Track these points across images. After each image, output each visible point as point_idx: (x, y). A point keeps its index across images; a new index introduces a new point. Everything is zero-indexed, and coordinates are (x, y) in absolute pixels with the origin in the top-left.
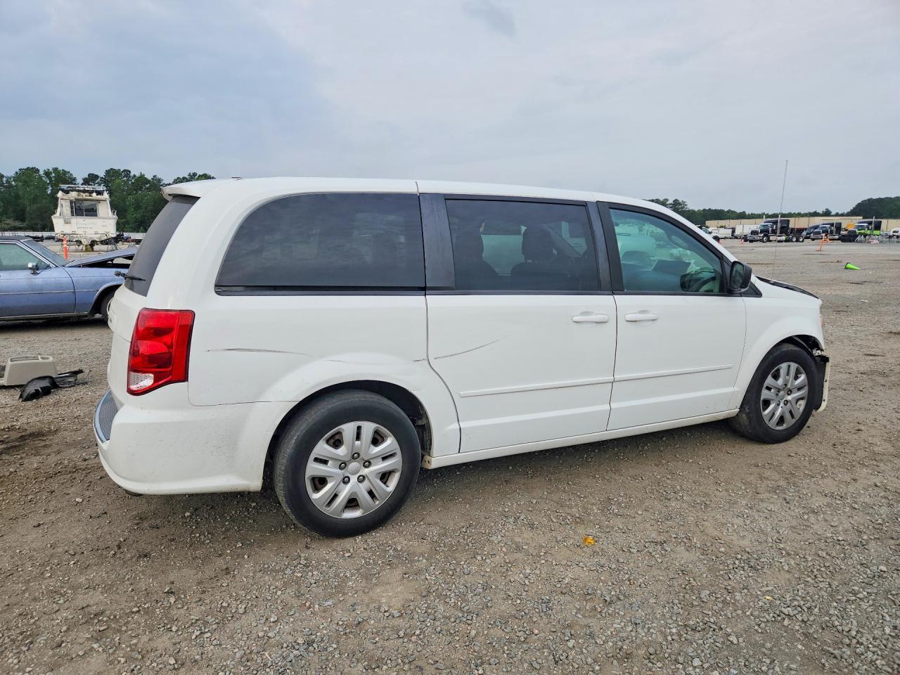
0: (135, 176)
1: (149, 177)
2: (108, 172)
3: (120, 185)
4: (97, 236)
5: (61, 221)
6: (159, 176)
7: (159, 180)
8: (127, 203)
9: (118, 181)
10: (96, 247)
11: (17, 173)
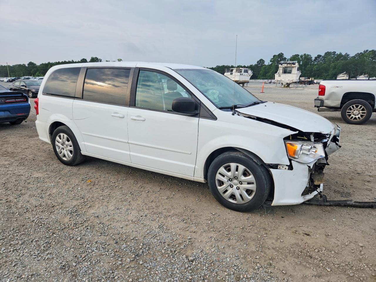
0: (337, 54)
1: (343, 54)
2: (326, 53)
3: (330, 59)
4: (289, 81)
5: (278, 75)
6: (348, 53)
7: (348, 55)
8: (330, 67)
9: (329, 57)
10: (290, 86)
11: (291, 57)
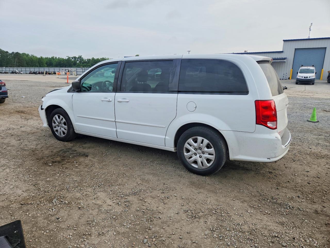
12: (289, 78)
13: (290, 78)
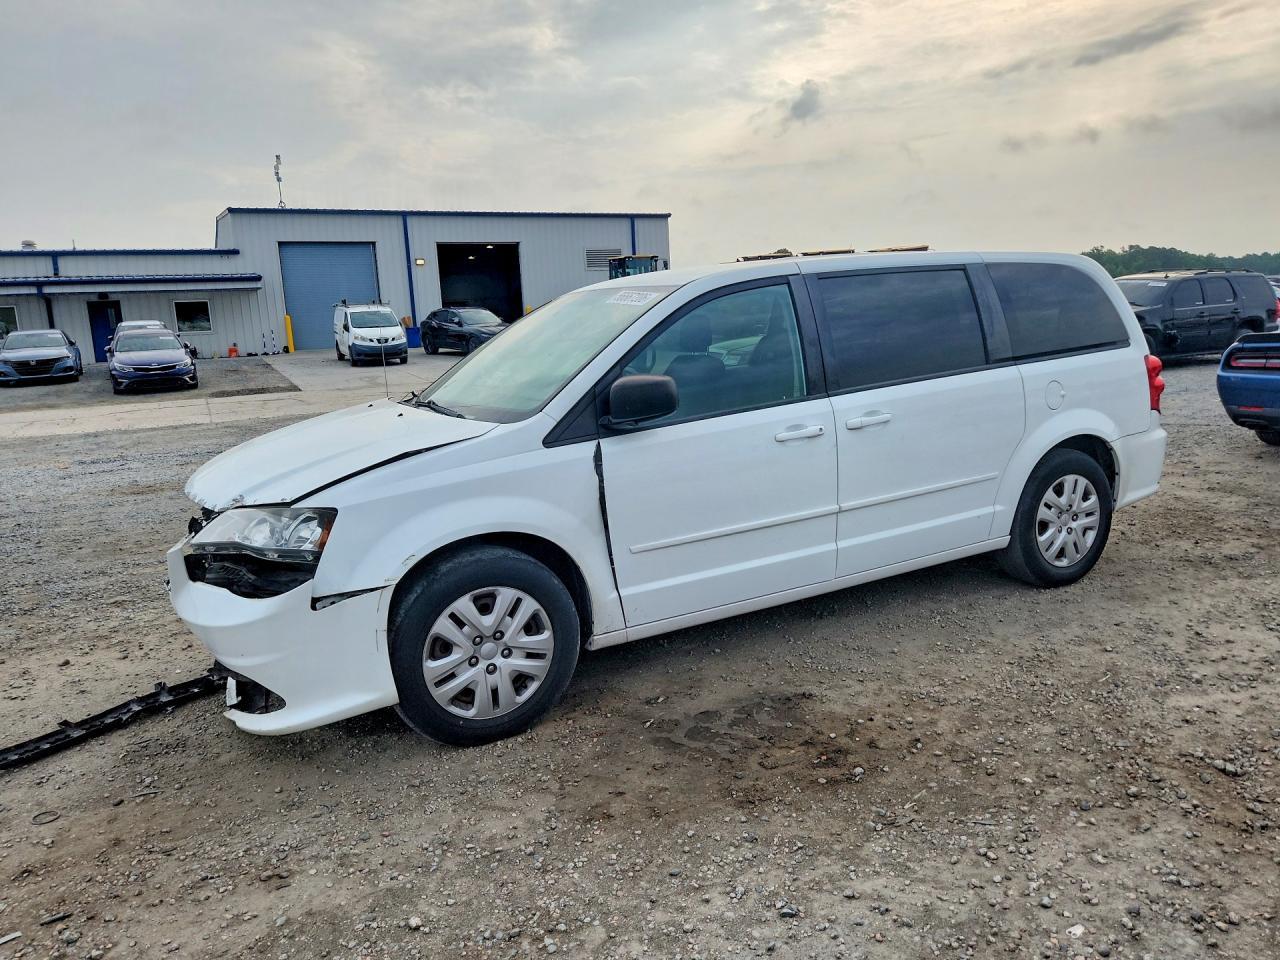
12: (286, 350)
13: (291, 349)
